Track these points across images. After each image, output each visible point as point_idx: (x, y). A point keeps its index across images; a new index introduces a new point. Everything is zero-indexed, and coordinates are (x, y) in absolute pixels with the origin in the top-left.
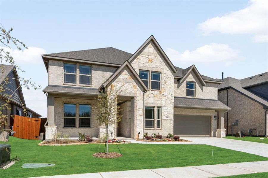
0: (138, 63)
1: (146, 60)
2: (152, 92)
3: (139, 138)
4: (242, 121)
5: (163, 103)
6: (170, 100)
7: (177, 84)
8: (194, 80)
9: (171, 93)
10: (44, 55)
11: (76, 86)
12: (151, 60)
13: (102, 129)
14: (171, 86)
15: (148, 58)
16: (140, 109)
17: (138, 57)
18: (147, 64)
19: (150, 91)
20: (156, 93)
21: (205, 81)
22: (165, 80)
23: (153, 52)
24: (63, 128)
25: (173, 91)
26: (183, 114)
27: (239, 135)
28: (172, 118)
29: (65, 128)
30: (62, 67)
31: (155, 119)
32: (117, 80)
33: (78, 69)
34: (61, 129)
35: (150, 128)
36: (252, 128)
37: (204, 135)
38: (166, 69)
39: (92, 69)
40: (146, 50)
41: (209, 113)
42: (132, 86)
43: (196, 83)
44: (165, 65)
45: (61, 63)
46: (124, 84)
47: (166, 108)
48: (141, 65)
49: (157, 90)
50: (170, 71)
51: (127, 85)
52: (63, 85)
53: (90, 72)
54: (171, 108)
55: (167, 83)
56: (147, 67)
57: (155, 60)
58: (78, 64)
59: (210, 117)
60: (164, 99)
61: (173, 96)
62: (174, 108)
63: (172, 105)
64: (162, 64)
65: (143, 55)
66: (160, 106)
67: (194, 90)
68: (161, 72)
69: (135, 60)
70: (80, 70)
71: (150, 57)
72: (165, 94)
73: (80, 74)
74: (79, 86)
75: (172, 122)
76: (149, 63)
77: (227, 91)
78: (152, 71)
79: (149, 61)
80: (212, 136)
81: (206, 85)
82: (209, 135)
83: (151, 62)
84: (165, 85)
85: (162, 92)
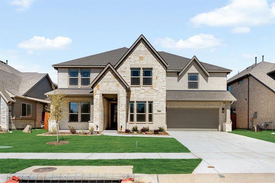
0: (129, 62)
1: (137, 58)
2: (144, 88)
3: (122, 131)
4: (260, 113)
5: (154, 97)
6: (162, 94)
7: (177, 78)
8: (197, 72)
9: (163, 87)
10: (53, 65)
11: (78, 87)
12: (142, 58)
13: (91, 123)
14: (162, 81)
15: (139, 57)
16: (122, 105)
17: (130, 57)
18: (138, 62)
19: (141, 87)
20: (147, 88)
21: (208, 71)
22: (157, 75)
23: (144, 50)
24: (68, 122)
25: (165, 85)
26: (184, 107)
27: (255, 129)
28: (164, 111)
29: (70, 122)
30: (68, 73)
31: (147, 114)
32: (102, 81)
33: (79, 74)
34: (67, 124)
35: (142, 122)
36: (269, 121)
37: (211, 129)
38: (158, 65)
39: (91, 72)
40: (138, 48)
41: (215, 105)
42: (115, 84)
43: (199, 74)
44: (156, 61)
45: (67, 70)
46: (108, 83)
47: (158, 102)
48: (133, 63)
49: (148, 86)
50: (161, 67)
51: (110, 84)
52: (69, 87)
53: (90, 75)
54: (163, 102)
55: (158, 78)
56: (138, 65)
57: (146, 57)
58: (80, 69)
59: (218, 109)
60: (155, 94)
61: (165, 90)
62: (166, 101)
63: (164, 99)
64: (153, 60)
65: (134, 55)
66: (152, 101)
67: (197, 82)
68: (152, 68)
69: (127, 60)
70: (81, 74)
71: (141, 55)
72: (156, 89)
73: (81, 77)
74: (80, 87)
75: (164, 116)
76: (140, 61)
77: (249, 79)
78: (143, 68)
79: (140, 59)
80: (220, 130)
81: (210, 75)
82: (217, 129)
83: (142, 60)
84: (157, 80)
85: (154, 87)
